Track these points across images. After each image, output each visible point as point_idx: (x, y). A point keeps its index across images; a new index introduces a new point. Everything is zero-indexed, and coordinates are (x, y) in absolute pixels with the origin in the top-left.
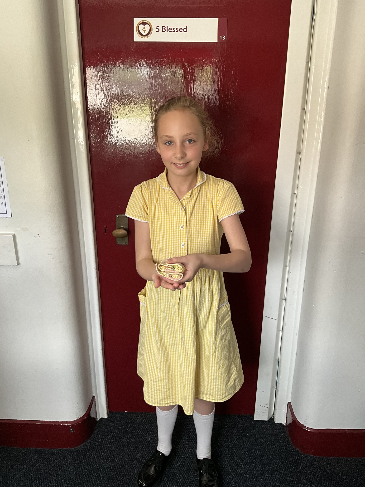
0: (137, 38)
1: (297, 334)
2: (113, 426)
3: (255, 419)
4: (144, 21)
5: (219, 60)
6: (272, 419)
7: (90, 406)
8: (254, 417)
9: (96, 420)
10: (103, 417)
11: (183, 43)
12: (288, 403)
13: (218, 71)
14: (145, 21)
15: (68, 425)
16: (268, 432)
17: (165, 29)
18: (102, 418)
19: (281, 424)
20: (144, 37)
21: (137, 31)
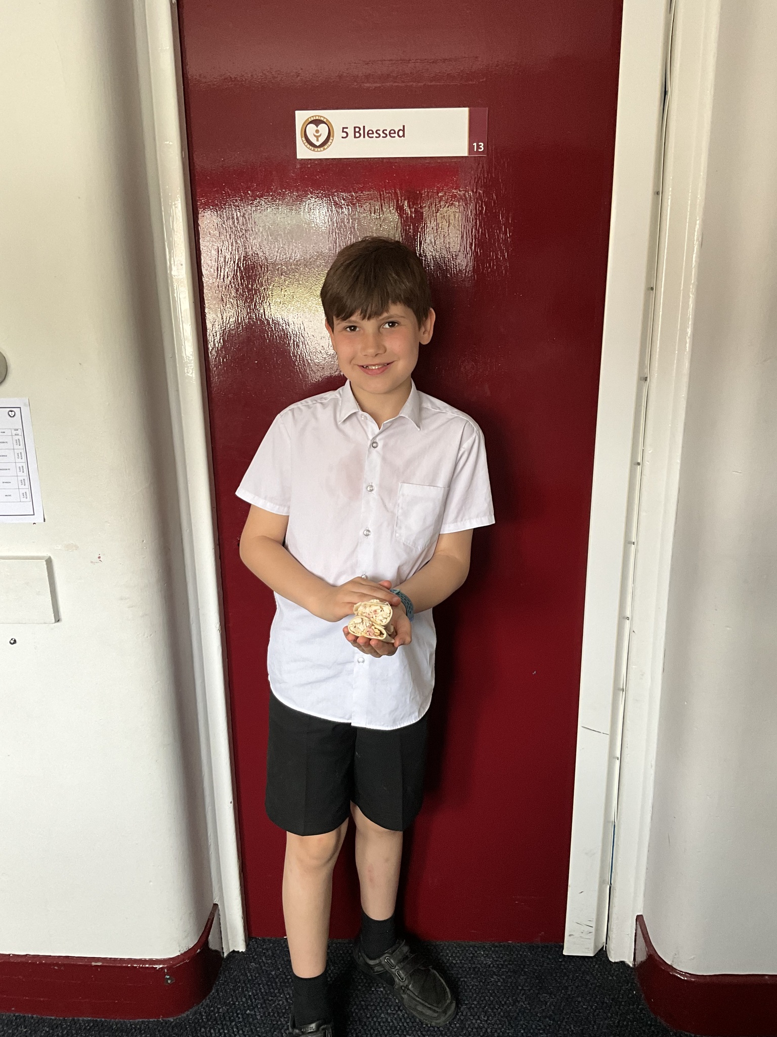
0: (303, 152)
1: (652, 766)
2: (256, 968)
3: (565, 953)
4: (317, 118)
5: (473, 192)
6: (602, 954)
7: (209, 926)
8: (563, 949)
9: (221, 955)
10: (236, 950)
11: (397, 161)
12: (638, 916)
13: (470, 215)
14: (319, 116)
15: (161, 966)
16: (596, 981)
17: (359, 132)
18: (234, 951)
19: (623, 962)
20: (316, 149)
21: (302, 137)
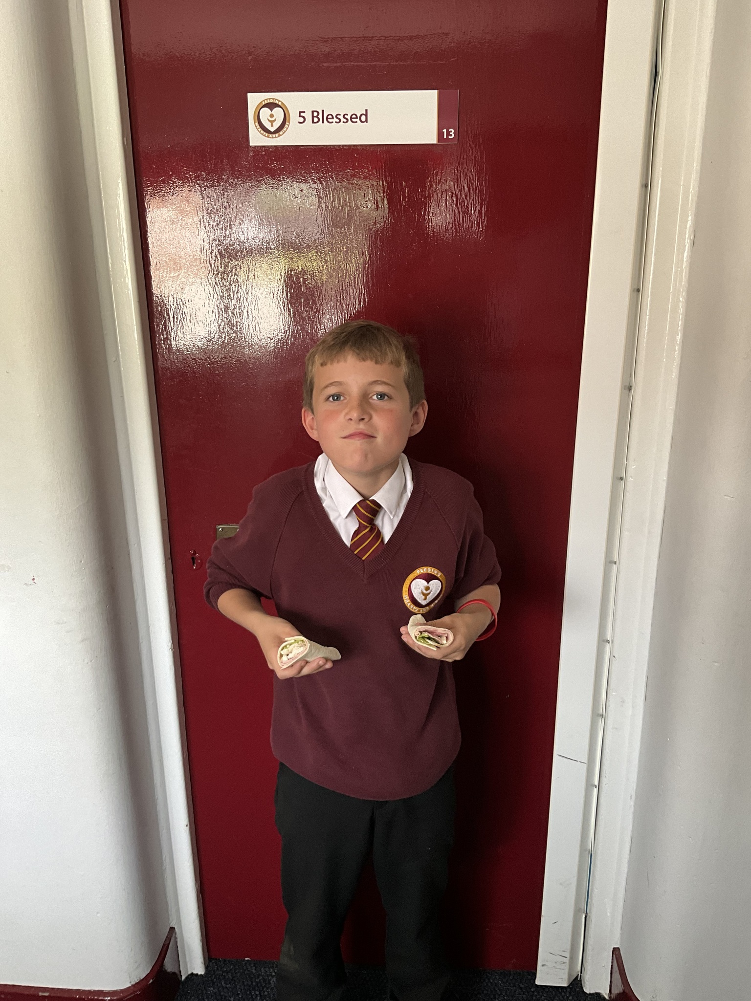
0: (256, 138)
1: (631, 798)
2: (215, 993)
3: (538, 982)
4: (271, 101)
6: (576, 983)
7: (165, 949)
8: (536, 977)
9: (179, 979)
10: (195, 972)
11: (360, 148)
12: (614, 949)
14: (273, 99)
15: (109, 998)
17: (317, 117)
18: (192, 973)
19: (598, 995)
20: (271, 136)
21: (255, 123)
